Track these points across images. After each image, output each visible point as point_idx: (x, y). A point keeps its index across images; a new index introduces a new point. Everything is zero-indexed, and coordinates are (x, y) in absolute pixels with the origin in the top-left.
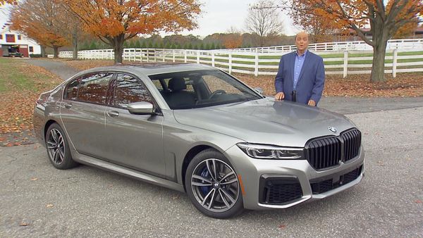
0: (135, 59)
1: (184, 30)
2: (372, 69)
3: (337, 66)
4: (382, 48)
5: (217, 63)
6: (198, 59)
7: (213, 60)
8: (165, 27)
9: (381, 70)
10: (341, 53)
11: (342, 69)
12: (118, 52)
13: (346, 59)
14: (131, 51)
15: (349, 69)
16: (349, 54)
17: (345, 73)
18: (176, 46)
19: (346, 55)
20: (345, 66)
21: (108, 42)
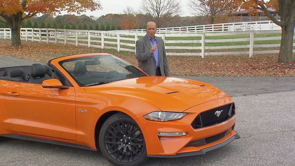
0: (32, 39)
1: (87, 11)
2: (281, 48)
3: (243, 46)
4: (290, 28)
5: (122, 44)
6: (103, 40)
7: (118, 41)
8: (67, 7)
9: (289, 49)
10: (247, 33)
11: (248, 49)
12: (16, 32)
13: (252, 40)
14: (28, 31)
15: (254, 49)
16: (255, 34)
17: (251, 53)
18: (71, 26)
19: (252, 35)
20: (251, 46)
21: (5, 21)
